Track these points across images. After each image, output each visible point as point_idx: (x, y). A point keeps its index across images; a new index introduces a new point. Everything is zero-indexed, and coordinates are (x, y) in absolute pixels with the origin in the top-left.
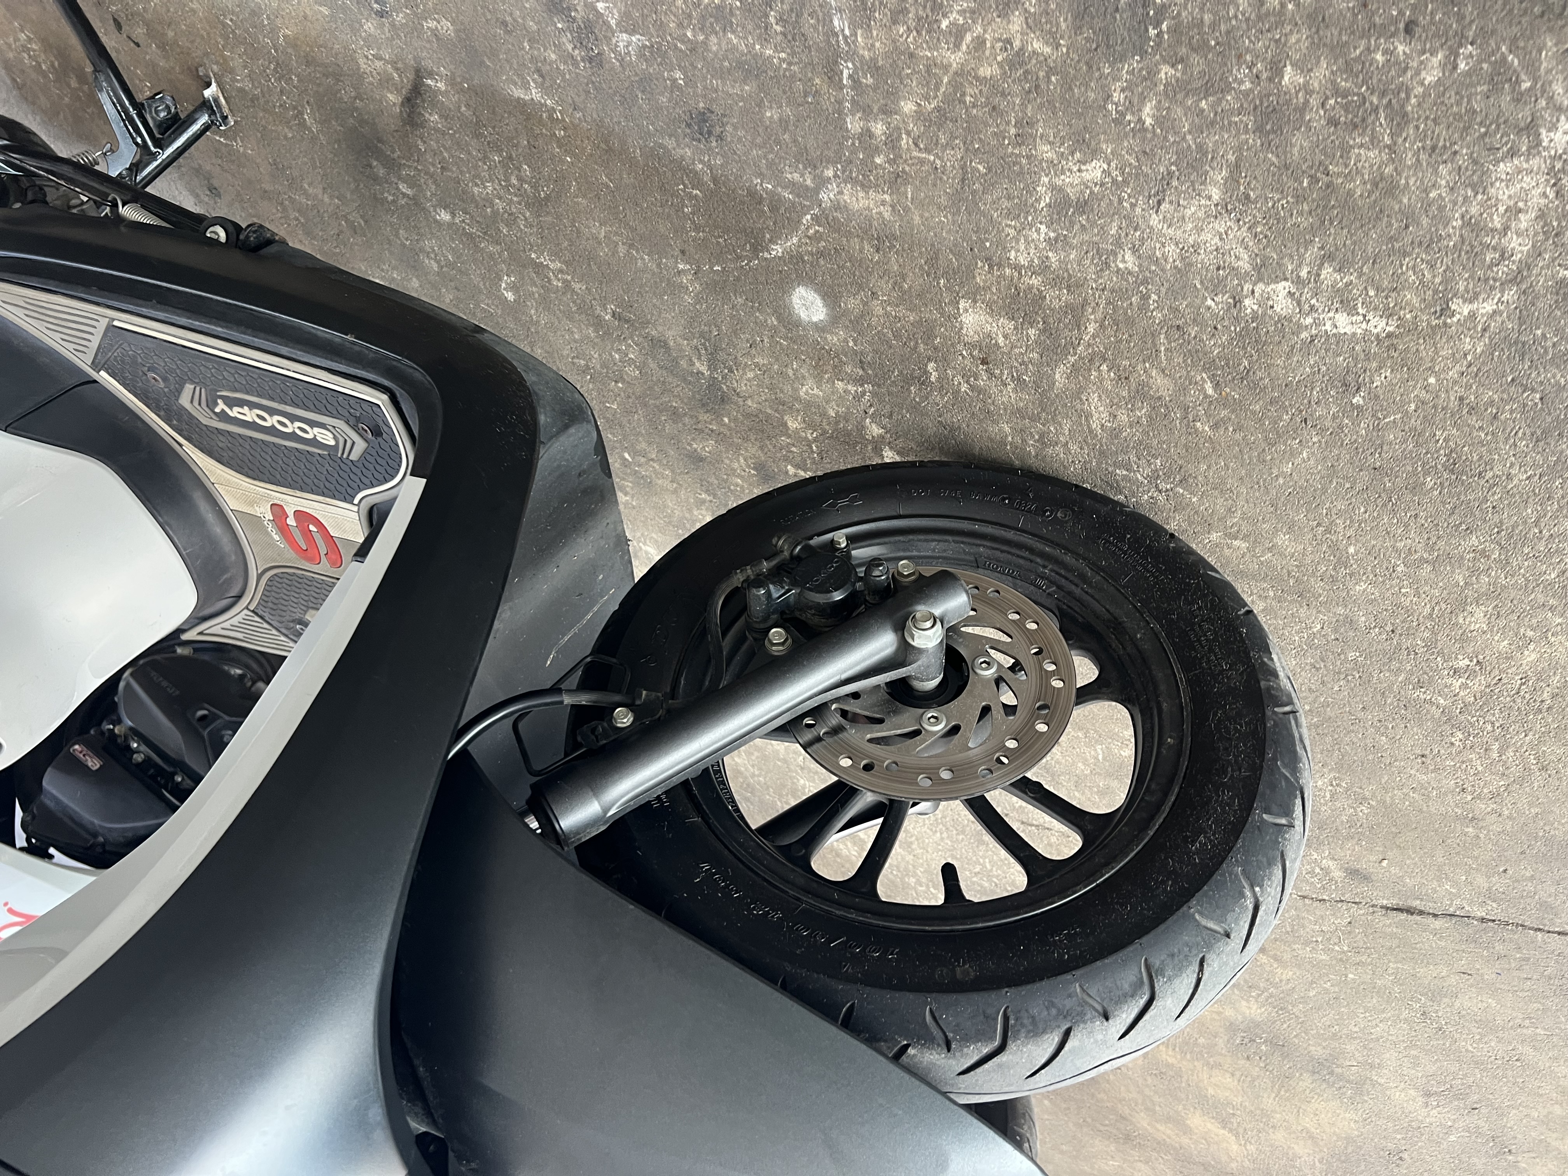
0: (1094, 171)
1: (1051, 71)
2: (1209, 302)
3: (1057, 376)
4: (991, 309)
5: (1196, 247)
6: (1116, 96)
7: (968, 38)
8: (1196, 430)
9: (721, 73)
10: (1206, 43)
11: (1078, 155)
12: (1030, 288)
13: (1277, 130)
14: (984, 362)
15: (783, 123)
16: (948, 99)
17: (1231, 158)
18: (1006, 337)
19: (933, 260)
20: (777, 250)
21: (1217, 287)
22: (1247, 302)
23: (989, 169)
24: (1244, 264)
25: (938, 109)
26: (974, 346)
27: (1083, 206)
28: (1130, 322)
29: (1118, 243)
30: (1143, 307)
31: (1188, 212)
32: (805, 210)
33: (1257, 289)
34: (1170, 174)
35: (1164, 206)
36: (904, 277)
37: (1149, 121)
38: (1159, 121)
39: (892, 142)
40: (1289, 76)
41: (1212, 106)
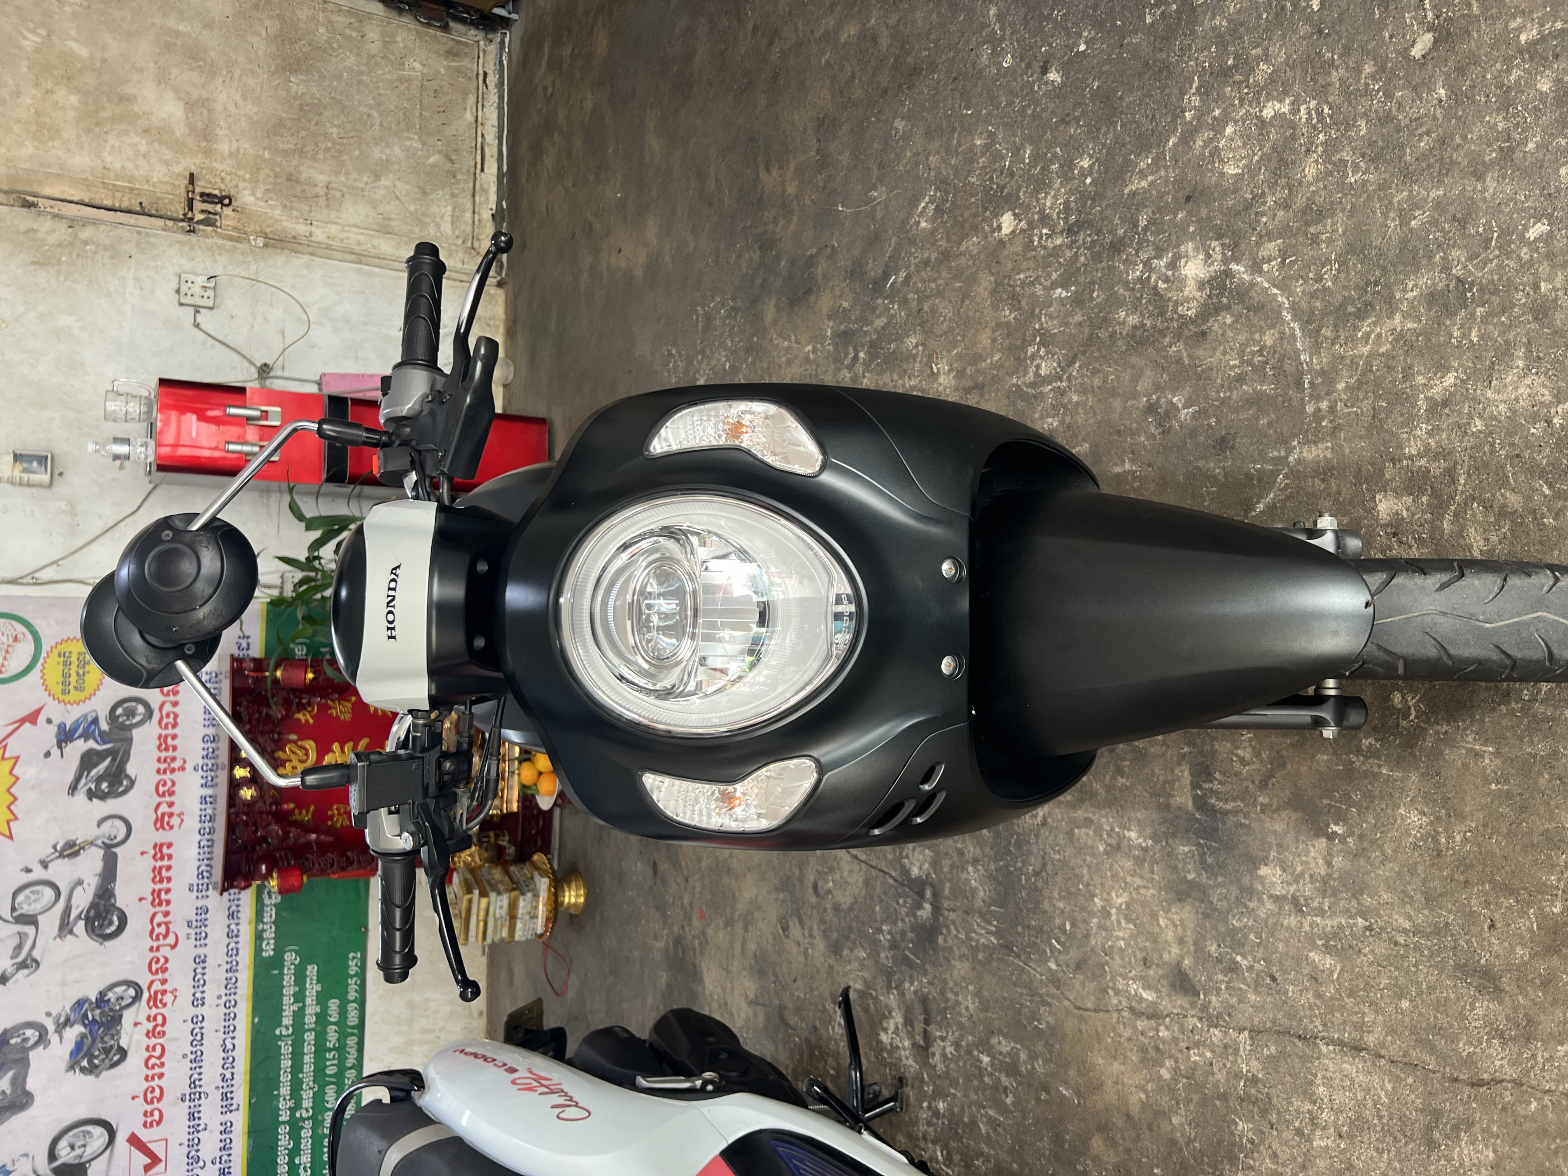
0: (1450, 379)
1: (1419, 335)
2: (1533, 430)
3: (1445, 526)
4: (1398, 494)
5: (1517, 399)
6: (1455, 334)
7: (1373, 336)
8: (1544, 525)
9: (1236, 410)
10: (1497, 289)
11: (1439, 374)
12: (1421, 467)
13: (1546, 315)
14: (1395, 534)
15: (1270, 424)
16: (1363, 373)
17: (1525, 340)
18: (1407, 510)
19: (1358, 474)
20: (1260, 507)
21: (1534, 418)
22: (1555, 421)
23: (1389, 404)
24: (1548, 398)
25: (1358, 380)
26: (1387, 525)
27: (1446, 403)
28: (1486, 464)
29: (1470, 417)
30: (1493, 451)
31: (1508, 380)
32: (1279, 472)
33: (1559, 410)
34: (1493, 363)
35: (1494, 383)
36: (1339, 493)
37: (1475, 340)
38: (1481, 337)
39: (1332, 409)
40: (1544, 287)
41: (1508, 318)
